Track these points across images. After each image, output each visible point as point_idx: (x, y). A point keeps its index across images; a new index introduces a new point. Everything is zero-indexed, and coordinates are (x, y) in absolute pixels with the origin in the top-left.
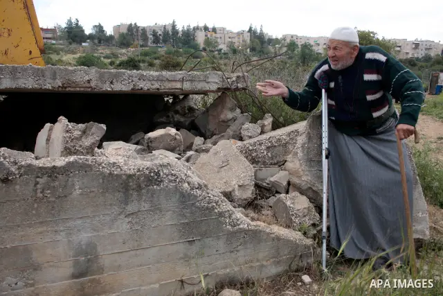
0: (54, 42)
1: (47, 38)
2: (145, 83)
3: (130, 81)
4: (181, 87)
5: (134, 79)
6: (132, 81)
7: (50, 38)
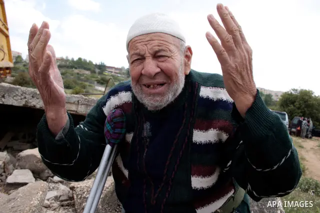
0: (119, 75)
1: (116, 73)
2: (38, 101)
3: (22, 97)
4: (76, 110)
5: (27, 96)
6: (25, 98)
7: (117, 73)
